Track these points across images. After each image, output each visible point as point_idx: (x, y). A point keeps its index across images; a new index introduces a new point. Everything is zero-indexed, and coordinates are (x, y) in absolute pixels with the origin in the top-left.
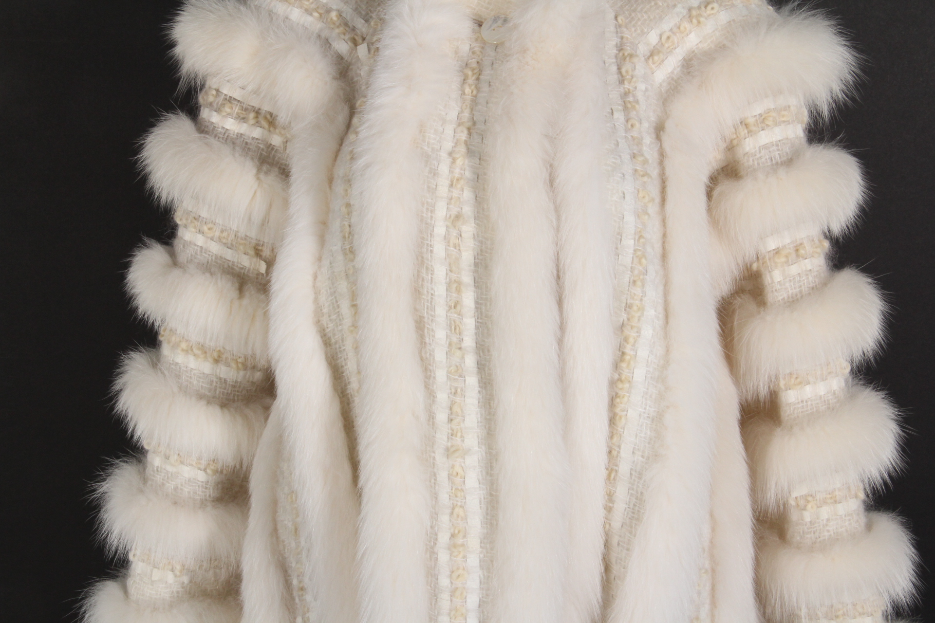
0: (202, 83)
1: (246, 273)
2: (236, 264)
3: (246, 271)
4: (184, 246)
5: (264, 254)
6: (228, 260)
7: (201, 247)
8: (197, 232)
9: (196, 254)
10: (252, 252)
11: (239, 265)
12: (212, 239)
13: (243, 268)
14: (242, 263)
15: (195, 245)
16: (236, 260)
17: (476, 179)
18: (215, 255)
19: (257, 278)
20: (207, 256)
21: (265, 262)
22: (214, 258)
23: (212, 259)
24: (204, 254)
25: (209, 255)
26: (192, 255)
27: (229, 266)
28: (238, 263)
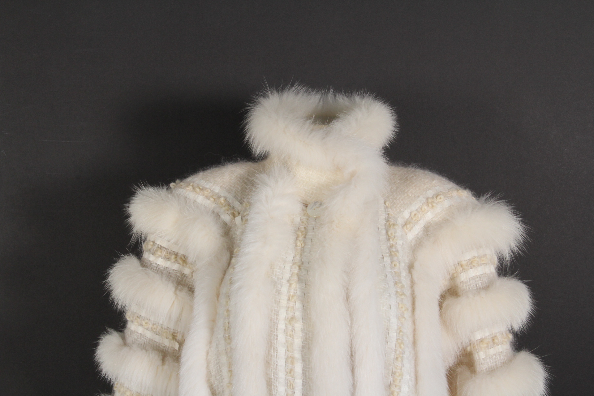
0: (145, 238)
1: (167, 349)
2: (161, 344)
3: (167, 348)
4: (130, 334)
5: (178, 338)
6: (157, 342)
7: (141, 334)
8: (138, 325)
9: (138, 338)
10: (171, 337)
11: (163, 345)
12: (147, 329)
13: (165, 347)
14: (165, 344)
15: (137, 333)
16: (161, 342)
17: (303, 296)
18: (149, 339)
19: (173, 353)
20: (144, 339)
21: (178, 343)
22: (148, 341)
23: (147, 341)
24: (142, 338)
25: (145, 339)
26: (135, 339)
27: (157, 346)
28: (162, 343)
